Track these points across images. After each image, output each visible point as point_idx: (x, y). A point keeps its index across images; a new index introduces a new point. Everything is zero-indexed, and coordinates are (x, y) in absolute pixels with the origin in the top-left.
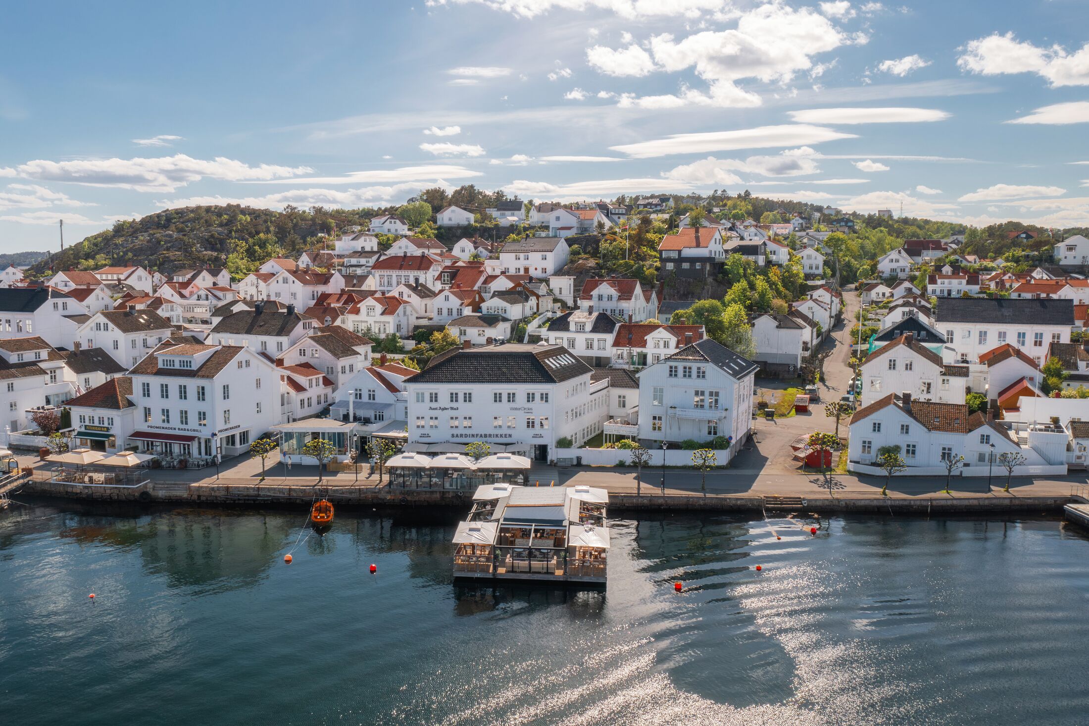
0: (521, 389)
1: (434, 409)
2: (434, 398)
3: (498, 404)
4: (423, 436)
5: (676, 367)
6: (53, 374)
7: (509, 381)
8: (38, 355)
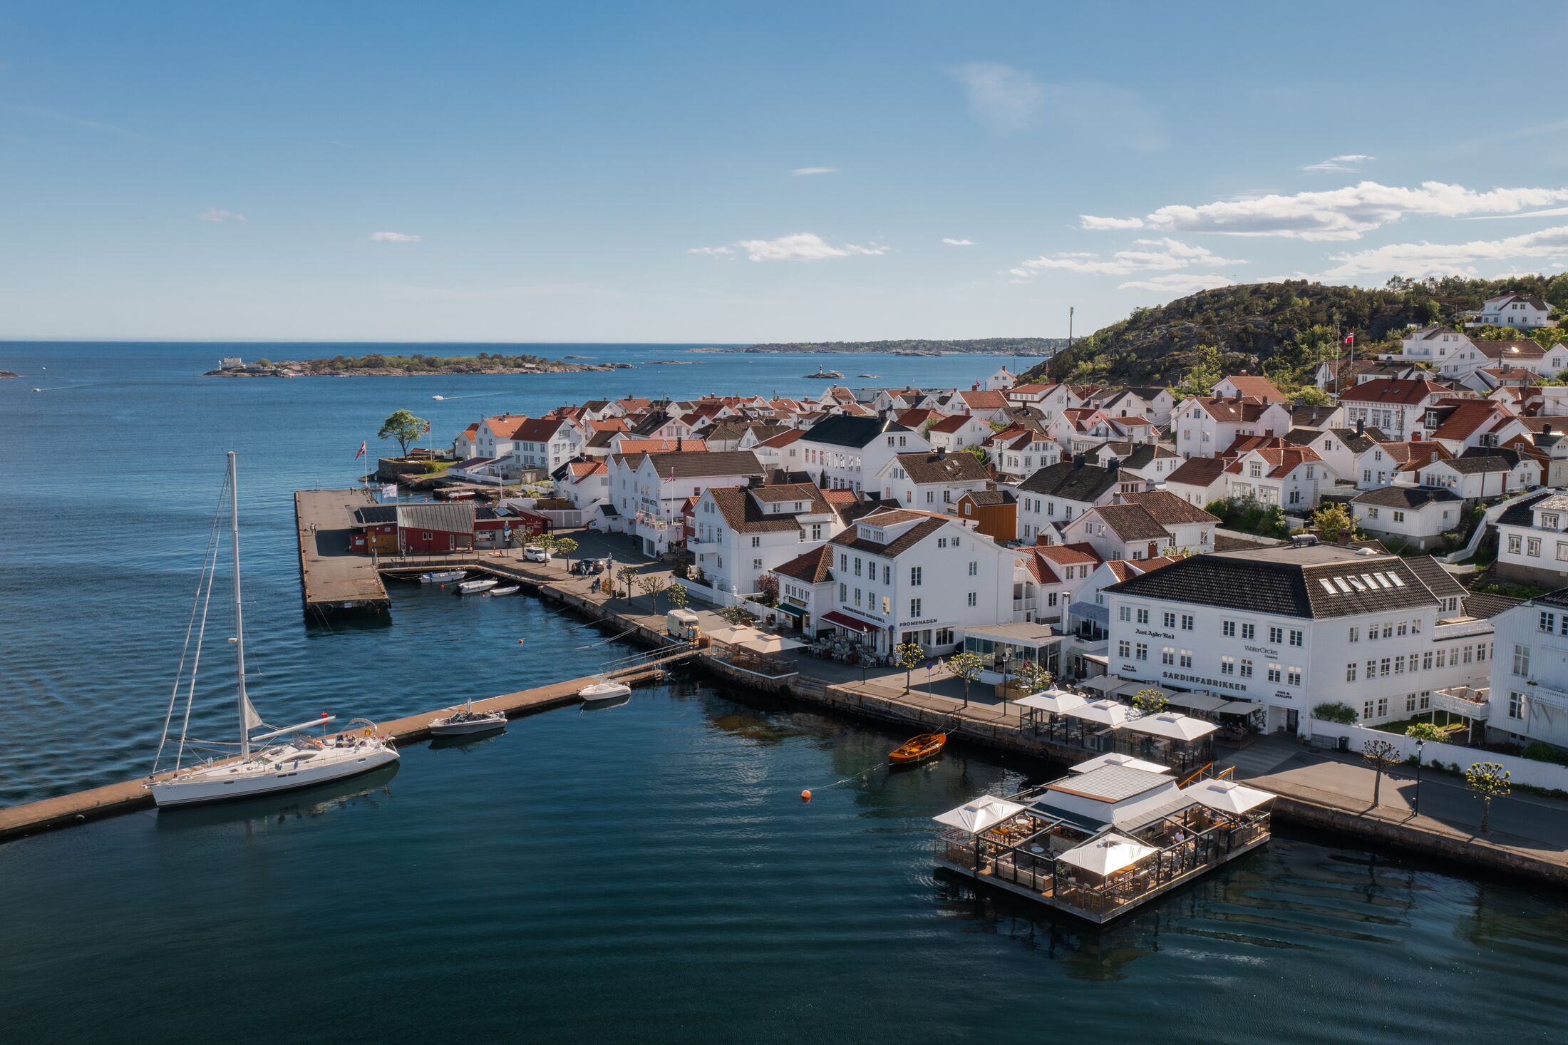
0: (1263, 622)
1: (1142, 633)
2: (1143, 617)
3: (1228, 638)
4: (1126, 668)
5: (1551, 616)
6: (817, 529)
7: (1245, 607)
8: (798, 506)
